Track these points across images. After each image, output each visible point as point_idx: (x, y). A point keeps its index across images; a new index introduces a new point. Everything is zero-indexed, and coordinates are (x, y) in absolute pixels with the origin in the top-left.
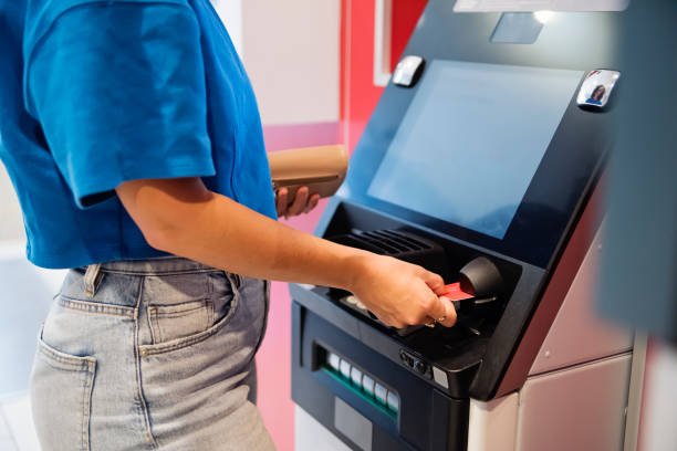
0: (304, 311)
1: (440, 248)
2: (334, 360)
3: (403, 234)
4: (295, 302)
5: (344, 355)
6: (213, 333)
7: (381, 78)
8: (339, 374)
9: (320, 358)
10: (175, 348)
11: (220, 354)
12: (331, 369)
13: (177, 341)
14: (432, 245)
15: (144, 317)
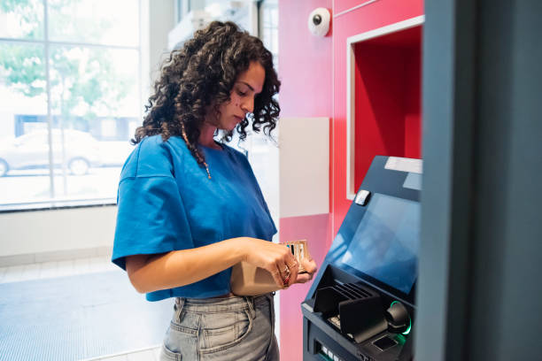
0: (309, 322)
1: (378, 296)
2: (325, 350)
3: (360, 287)
4: (305, 317)
5: (330, 348)
6: (239, 342)
7: (350, 196)
8: (328, 357)
9: (318, 348)
10: (217, 350)
11: (243, 353)
12: (323, 354)
13: (219, 347)
14: (374, 294)
15: (202, 335)
